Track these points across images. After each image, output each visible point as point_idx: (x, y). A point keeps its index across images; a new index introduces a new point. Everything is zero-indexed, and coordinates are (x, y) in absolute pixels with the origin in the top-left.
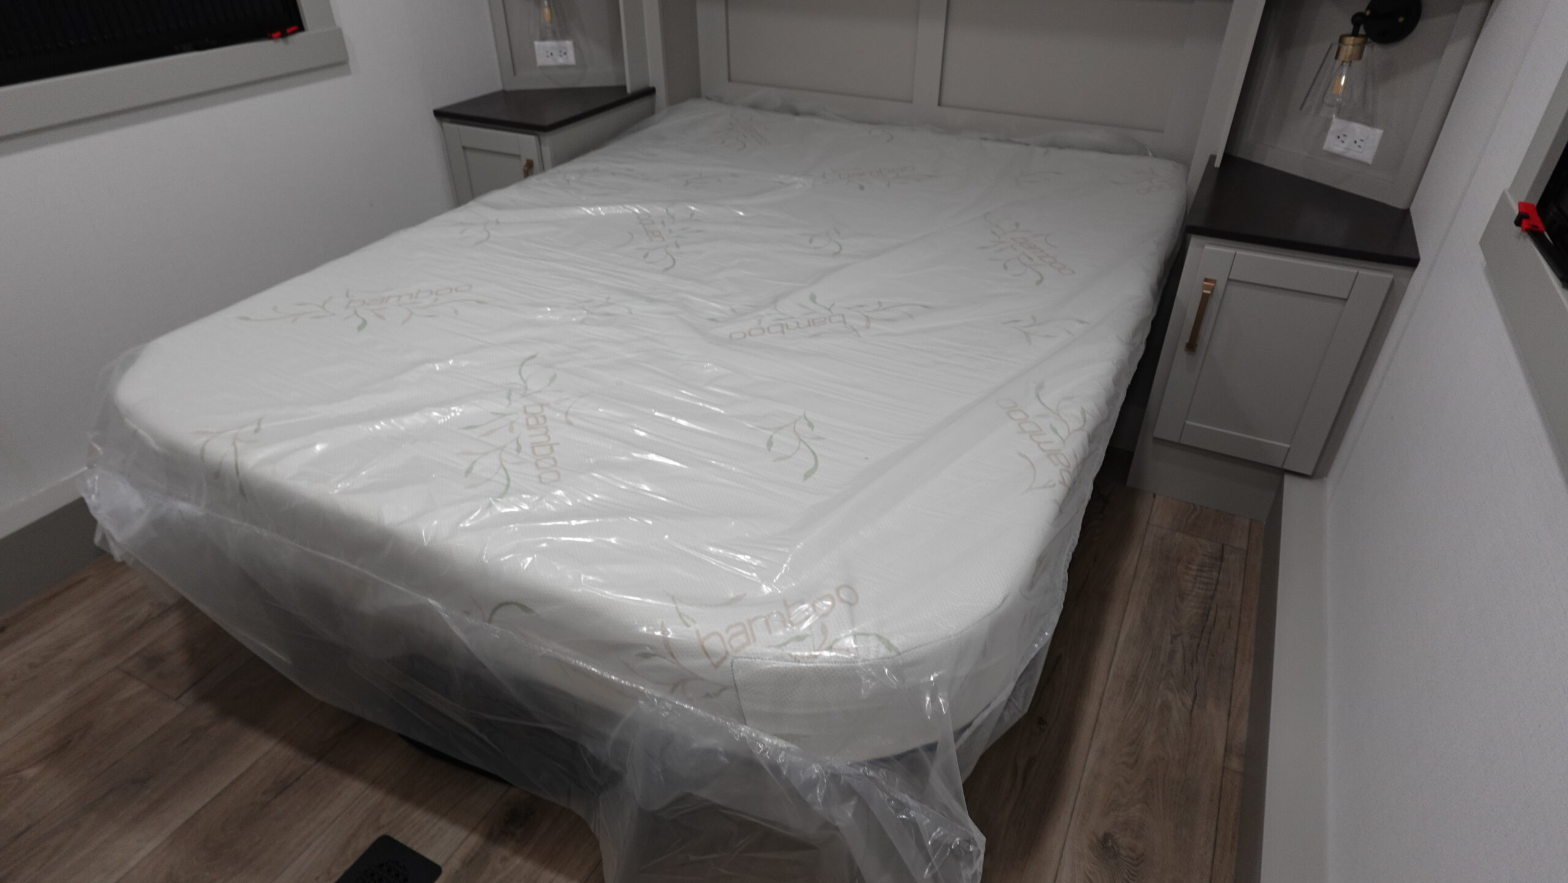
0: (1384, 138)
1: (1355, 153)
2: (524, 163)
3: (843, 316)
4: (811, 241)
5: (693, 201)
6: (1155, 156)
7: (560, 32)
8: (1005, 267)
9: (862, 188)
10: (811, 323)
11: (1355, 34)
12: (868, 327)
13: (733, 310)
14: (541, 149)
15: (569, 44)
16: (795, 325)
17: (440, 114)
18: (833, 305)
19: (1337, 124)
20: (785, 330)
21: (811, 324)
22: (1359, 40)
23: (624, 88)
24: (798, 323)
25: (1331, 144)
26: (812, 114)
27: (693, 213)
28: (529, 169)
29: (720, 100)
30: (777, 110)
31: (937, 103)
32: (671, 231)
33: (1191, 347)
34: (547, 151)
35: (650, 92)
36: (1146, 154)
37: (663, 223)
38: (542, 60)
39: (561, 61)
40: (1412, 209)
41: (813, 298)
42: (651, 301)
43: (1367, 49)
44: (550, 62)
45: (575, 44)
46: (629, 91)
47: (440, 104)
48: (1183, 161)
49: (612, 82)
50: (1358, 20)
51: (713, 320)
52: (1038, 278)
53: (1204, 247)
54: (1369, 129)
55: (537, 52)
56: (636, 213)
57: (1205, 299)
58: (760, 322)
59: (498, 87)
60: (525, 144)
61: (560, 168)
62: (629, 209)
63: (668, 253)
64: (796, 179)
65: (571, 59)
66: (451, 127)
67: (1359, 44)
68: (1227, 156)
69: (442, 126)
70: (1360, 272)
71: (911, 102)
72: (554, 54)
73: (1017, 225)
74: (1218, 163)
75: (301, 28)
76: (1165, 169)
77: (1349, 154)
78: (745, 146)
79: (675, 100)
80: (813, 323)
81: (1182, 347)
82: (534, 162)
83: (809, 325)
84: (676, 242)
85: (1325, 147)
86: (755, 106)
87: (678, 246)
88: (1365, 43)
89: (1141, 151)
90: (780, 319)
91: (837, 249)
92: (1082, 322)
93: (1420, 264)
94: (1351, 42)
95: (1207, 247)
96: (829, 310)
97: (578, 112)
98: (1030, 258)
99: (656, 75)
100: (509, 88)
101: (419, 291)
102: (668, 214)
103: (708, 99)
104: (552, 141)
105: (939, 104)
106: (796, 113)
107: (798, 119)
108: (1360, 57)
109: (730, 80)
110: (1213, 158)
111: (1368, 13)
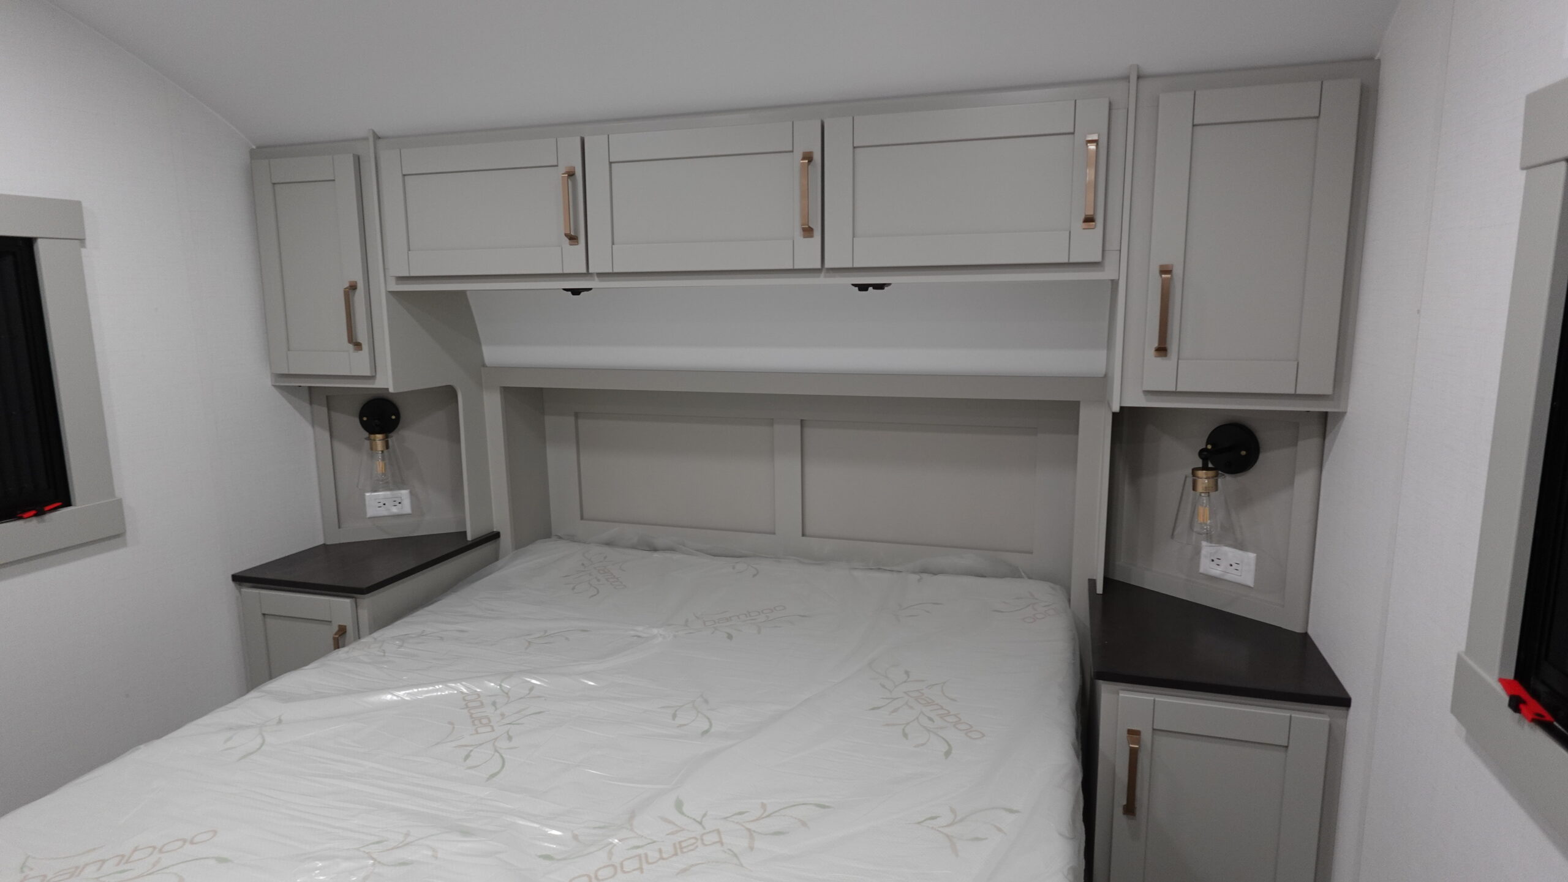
0: (1258, 560)
1: (1232, 576)
2: (336, 629)
3: (718, 832)
4: (674, 716)
5: (533, 673)
6: (1030, 578)
7: (394, 481)
8: (905, 735)
9: (730, 637)
10: (679, 849)
11: (1205, 468)
12: (752, 848)
13: (575, 837)
14: (357, 612)
15: (404, 494)
16: (657, 855)
17: (238, 579)
18: (705, 815)
19: (1207, 549)
20: (645, 866)
21: (679, 851)
22: (1211, 473)
23: (464, 534)
24: (660, 851)
25: (1206, 566)
26: (671, 549)
27: (533, 687)
28: (340, 638)
29: (572, 538)
30: (634, 547)
31: (800, 533)
32: (503, 715)
33: (1130, 809)
34: (364, 615)
35: (495, 536)
36: (1020, 577)
37: (494, 704)
38: (372, 511)
39: (395, 510)
40: (1310, 632)
41: (679, 805)
42: (466, 833)
43: (1220, 480)
44: (383, 512)
45: (411, 493)
46: (469, 538)
47: (242, 566)
48: (1061, 581)
49: (452, 529)
50: (1203, 454)
51: (547, 857)
52: (945, 748)
53: (1118, 694)
54: (1240, 552)
55: (367, 502)
56: (462, 693)
57: (1134, 755)
58: (610, 854)
59: (320, 541)
60: (340, 608)
61: (376, 635)
62: (452, 688)
63: (496, 751)
64: (655, 631)
65: (407, 508)
66: (251, 593)
67: (1213, 477)
68: (1107, 580)
69: (240, 592)
70: (1293, 715)
71: (774, 533)
72: (386, 504)
73: (907, 673)
74: (1100, 589)
75: (67, 502)
76: (1043, 592)
77: (1228, 577)
78: (598, 592)
79: (521, 543)
80: (681, 848)
81: (1119, 811)
82: (348, 628)
83: (676, 854)
84: (508, 732)
85: (1202, 570)
86: (609, 544)
87: (510, 738)
88: (1217, 476)
89: (1014, 573)
90: (638, 847)
91: (706, 726)
92: (1011, 811)
93: (1353, 704)
94: (1205, 476)
95: (1122, 694)
96: (700, 823)
97: (413, 565)
98: (931, 719)
99: (500, 518)
100: (328, 543)
101: (136, 849)
102: (503, 691)
103: (560, 538)
104: (369, 603)
105: (803, 535)
106: (655, 550)
107: (656, 555)
108: (1216, 489)
109: (582, 518)
110: (1092, 583)
111: (1209, 447)
